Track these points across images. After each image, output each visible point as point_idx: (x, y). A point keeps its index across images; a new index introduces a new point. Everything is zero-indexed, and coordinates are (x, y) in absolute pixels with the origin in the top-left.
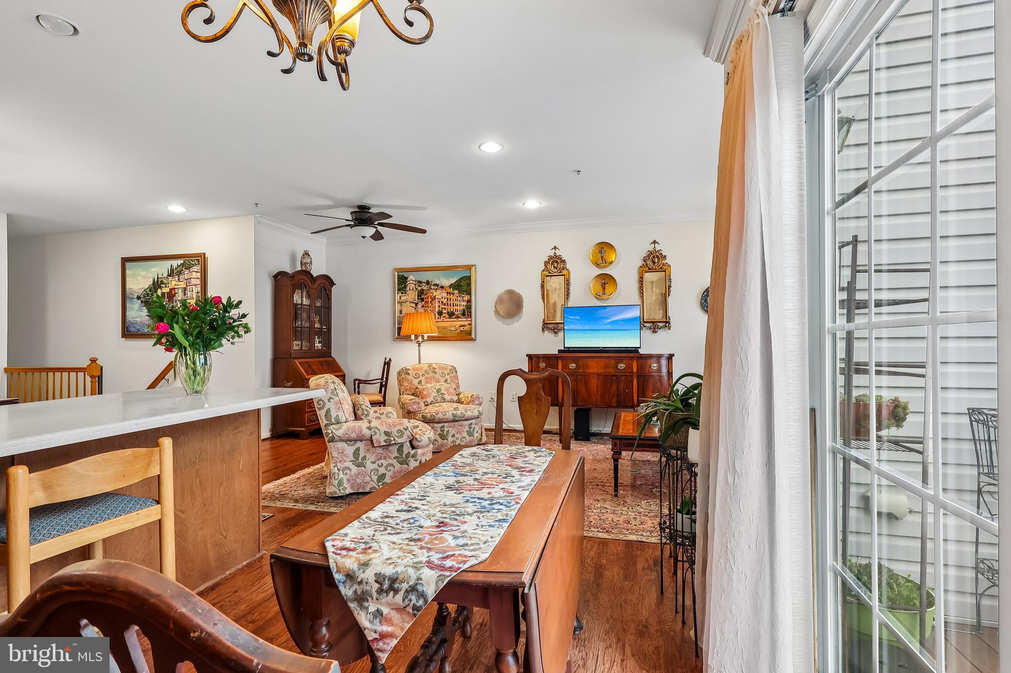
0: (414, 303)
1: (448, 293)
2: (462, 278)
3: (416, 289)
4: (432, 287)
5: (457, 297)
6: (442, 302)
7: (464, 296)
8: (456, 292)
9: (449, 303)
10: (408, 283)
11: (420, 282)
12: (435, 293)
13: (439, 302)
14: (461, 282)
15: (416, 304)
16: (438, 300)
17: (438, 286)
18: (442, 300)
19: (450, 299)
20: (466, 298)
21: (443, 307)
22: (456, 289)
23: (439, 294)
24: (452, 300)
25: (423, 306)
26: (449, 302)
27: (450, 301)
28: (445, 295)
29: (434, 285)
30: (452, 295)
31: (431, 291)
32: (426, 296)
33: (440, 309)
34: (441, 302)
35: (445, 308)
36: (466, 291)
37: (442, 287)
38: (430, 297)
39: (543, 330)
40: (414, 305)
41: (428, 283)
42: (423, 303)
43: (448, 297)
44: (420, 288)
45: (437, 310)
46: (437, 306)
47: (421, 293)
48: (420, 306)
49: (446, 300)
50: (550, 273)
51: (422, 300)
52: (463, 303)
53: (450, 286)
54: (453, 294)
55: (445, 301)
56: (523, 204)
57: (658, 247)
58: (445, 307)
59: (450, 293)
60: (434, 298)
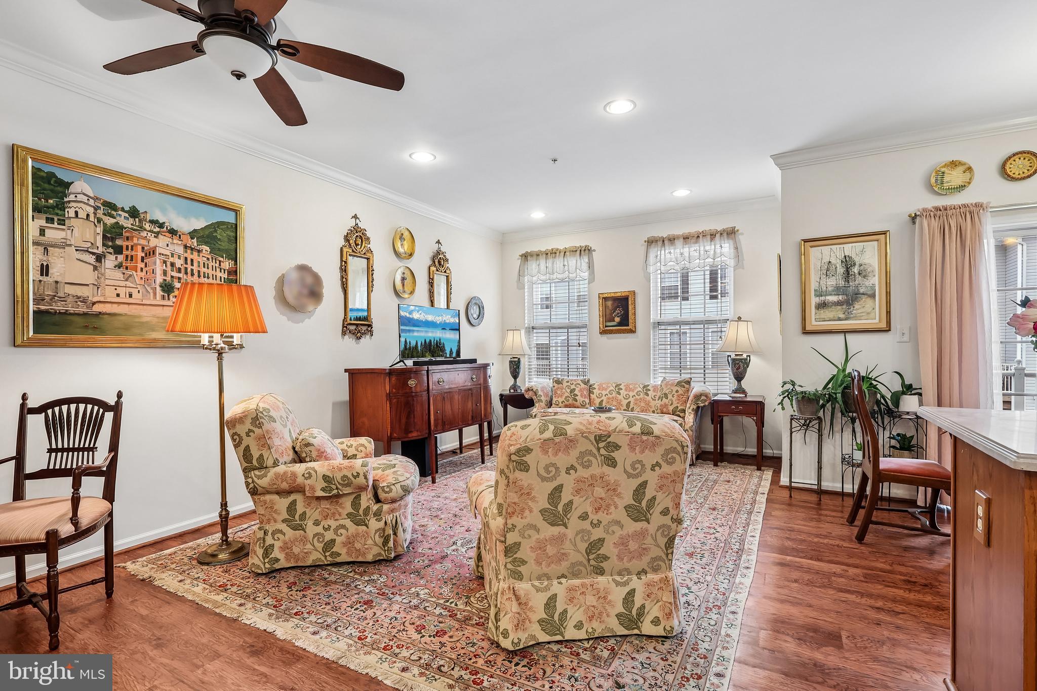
0: (93, 254)
1: (186, 247)
2: (219, 224)
3: (99, 221)
4: (147, 226)
5: (208, 259)
6: (172, 265)
7: (221, 259)
8: (205, 248)
9: (189, 270)
10: (72, 198)
11: (111, 207)
12: (154, 242)
13: (165, 262)
14: (216, 231)
15: (99, 258)
16: (162, 257)
17: (161, 226)
18: (171, 260)
19: (192, 260)
20: (227, 264)
21: (175, 274)
22: (206, 243)
23: (161, 243)
24: (195, 264)
25: (119, 266)
26: (189, 267)
27: (192, 265)
28: (180, 250)
29: (152, 222)
30: (195, 254)
31: (144, 234)
32: (129, 243)
33: (168, 279)
34: (168, 264)
35: (179, 279)
36: (227, 251)
37: (173, 232)
38: (140, 248)
39: (344, 333)
40: (92, 259)
41: (134, 213)
42: (121, 258)
43: (186, 255)
44: (110, 221)
45: (159, 279)
46: (159, 272)
47: (112, 235)
48: (110, 261)
49: (182, 261)
50: (353, 251)
51: (118, 250)
52: (219, 274)
53: (193, 234)
54: (199, 251)
55: (179, 263)
56: (410, 156)
57: (443, 249)
58: (180, 275)
59: (192, 249)
60: (151, 253)
